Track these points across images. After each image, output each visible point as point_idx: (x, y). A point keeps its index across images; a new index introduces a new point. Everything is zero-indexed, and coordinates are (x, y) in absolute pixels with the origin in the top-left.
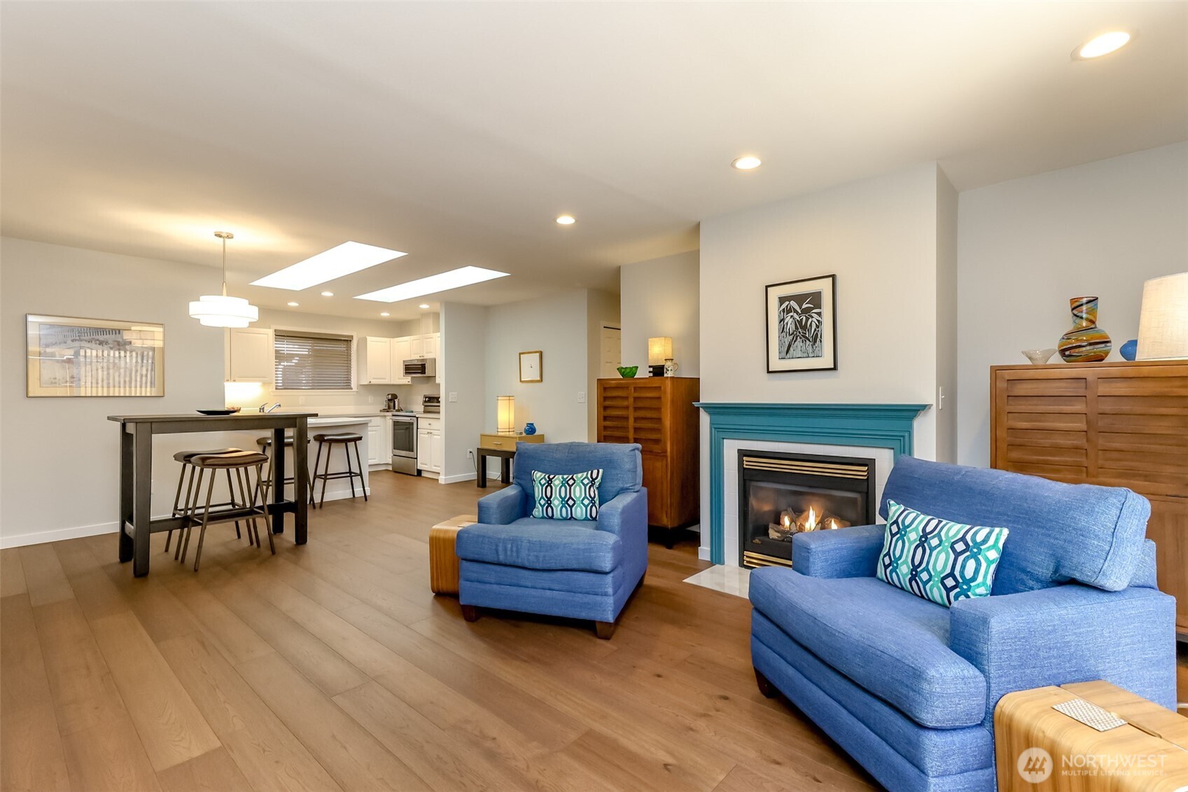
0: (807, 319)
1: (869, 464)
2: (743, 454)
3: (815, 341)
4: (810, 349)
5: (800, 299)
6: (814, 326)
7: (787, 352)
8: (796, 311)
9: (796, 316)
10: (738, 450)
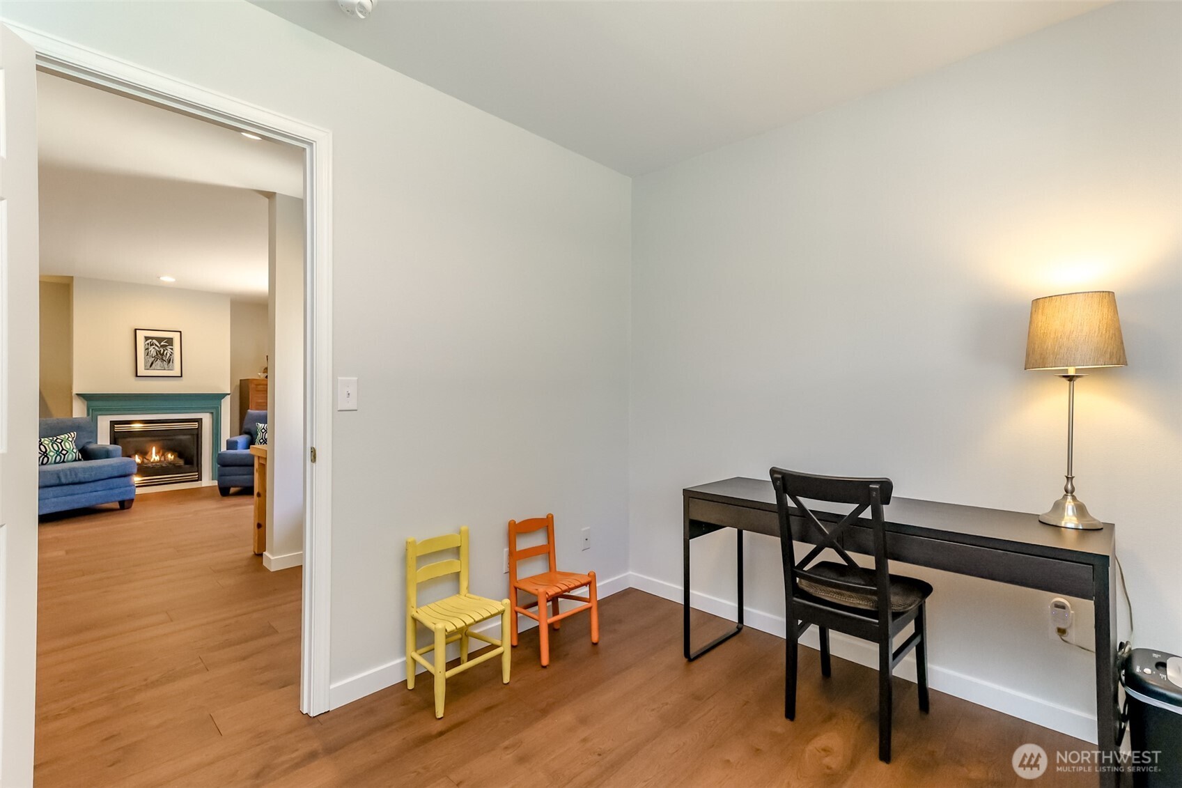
0: (164, 351)
1: (199, 421)
2: (113, 423)
3: (169, 362)
4: (166, 366)
5: (160, 340)
6: (168, 355)
7: (151, 366)
8: (156, 345)
9: (156, 348)
10: (111, 422)
